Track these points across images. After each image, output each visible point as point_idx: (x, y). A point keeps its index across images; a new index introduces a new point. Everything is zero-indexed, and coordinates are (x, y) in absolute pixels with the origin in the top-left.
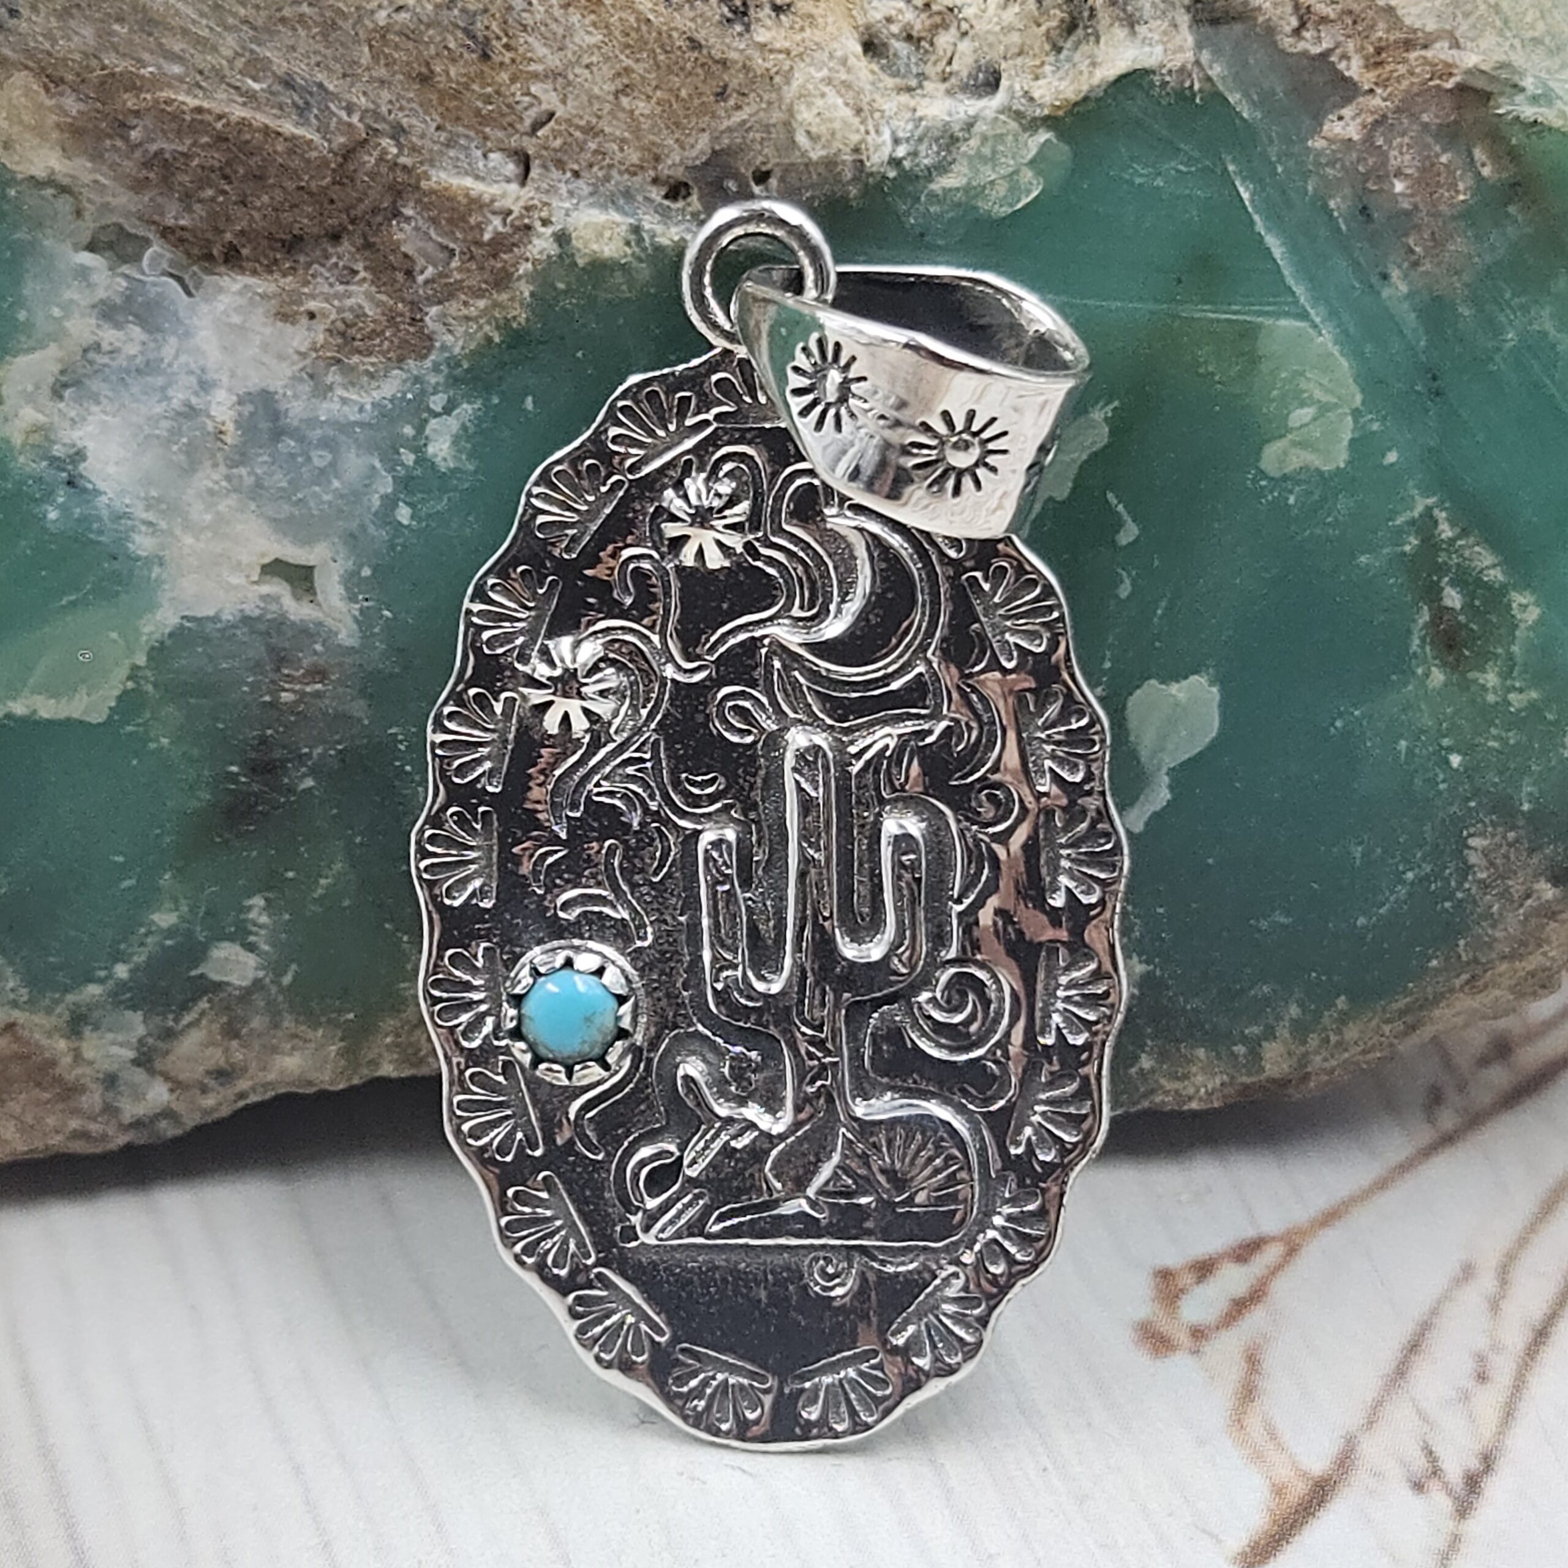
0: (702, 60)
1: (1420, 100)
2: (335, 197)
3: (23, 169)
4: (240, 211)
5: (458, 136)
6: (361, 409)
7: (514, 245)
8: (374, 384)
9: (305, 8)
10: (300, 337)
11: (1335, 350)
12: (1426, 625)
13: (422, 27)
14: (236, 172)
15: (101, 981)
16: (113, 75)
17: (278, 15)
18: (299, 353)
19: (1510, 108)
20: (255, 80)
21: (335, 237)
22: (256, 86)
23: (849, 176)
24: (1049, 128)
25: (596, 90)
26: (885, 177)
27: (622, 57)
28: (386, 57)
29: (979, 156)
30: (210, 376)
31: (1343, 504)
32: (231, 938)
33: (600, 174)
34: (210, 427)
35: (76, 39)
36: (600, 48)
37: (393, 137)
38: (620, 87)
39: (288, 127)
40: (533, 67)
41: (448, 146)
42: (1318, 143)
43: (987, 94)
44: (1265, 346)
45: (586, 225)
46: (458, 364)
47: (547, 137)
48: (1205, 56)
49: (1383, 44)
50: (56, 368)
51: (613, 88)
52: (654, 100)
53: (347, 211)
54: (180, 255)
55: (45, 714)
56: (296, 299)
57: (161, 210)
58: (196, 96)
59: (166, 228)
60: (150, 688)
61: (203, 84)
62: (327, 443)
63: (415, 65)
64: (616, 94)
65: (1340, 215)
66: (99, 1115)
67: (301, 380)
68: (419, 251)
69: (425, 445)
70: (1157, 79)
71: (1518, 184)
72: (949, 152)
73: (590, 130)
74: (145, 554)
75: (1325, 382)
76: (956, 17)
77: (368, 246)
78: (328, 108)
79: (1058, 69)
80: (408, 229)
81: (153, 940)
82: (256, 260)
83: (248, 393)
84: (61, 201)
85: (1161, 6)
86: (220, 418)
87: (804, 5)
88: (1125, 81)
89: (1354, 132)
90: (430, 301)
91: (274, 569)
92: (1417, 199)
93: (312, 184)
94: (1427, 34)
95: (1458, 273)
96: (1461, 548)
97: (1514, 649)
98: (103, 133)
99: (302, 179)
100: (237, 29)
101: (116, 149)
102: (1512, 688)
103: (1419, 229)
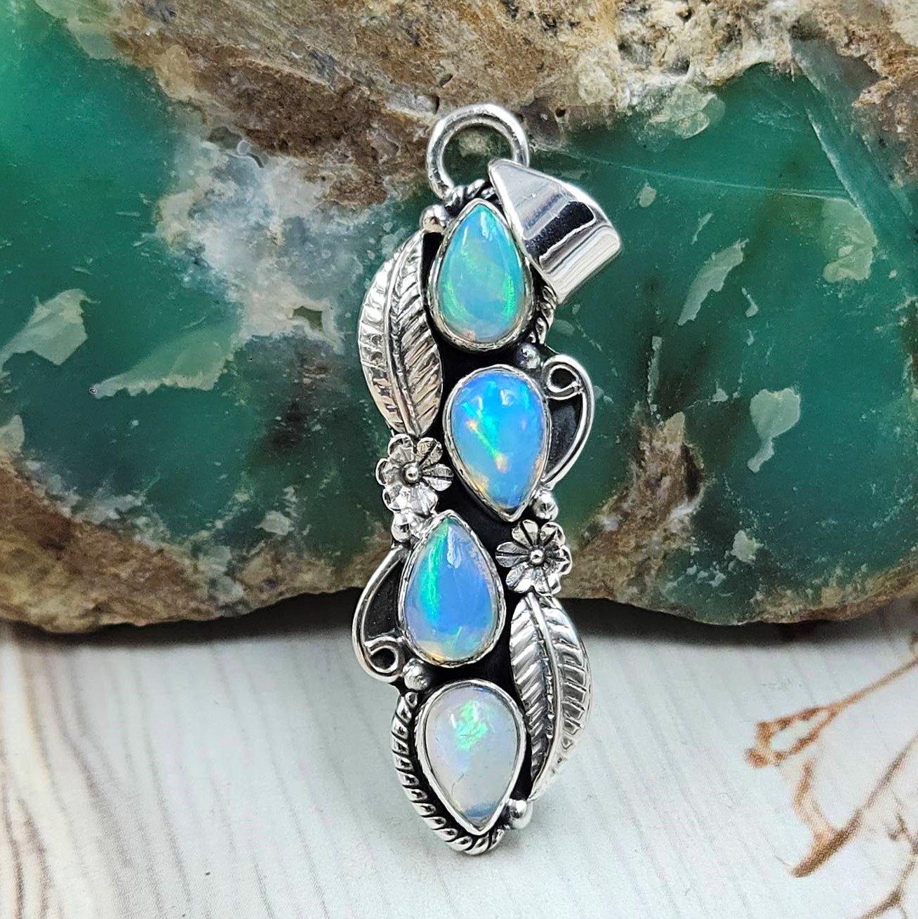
0: (531, 50)
1: (912, 83)
2: (337, 117)
3: (175, 97)
4: (288, 122)
5: (402, 86)
6: (348, 229)
8: (356, 216)
9: (323, 16)
10: (317, 190)
11: (864, 216)
12: (911, 366)
13: (384, 28)
14: (286, 102)
15: (209, 529)
16: (222, 48)
17: (309, 19)
18: (315, 198)
20: (297, 54)
21: (338, 138)
22: (297, 57)
23: (607, 114)
24: (714, 92)
25: (474, 65)
26: (626, 116)
28: (365, 43)
29: (677, 106)
30: (270, 209)
31: (868, 299)
32: (276, 509)
34: (269, 236)
35: (204, 28)
36: (477, 42)
37: (369, 86)
38: (487, 63)
39: (313, 78)
40: (442, 51)
41: (396, 91)
42: (856, 105)
43: (682, 73)
44: (828, 211)
46: (400, 207)
47: (448, 88)
48: (798, 56)
49: (893, 53)
50: (190, 202)
51: (483, 64)
52: (504, 71)
53: (344, 123)
54: (257, 145)
55: (182, 386)
56: (316, 169)
57: (247, 121)
58: (265, 61)
59: (249, 130)
60: (235, 374)
61: (270, 54)
62: (330, 247)
63: (380, 48)
64: (485, 67)
65: (868, 144)
66: (207, 600)
67: (317, 213)
68: (380, 146)
69: (381, 249)
70: (771, 68)
72: (660, 103)
73: (471, 85)
74: (233, 301)
75: (858, 232)
76: (667, 33)
77: (354, 142)
78: (333, 69)
79: (720, 61)
80: (374, 134)
81: (236, 508)
82: (296, 149)
83: (290, 219)
84: (195, 114)
85: (775, 29)
86: (274, 231)
87: (587, 23)
88: (757, 68)
89: (876, 99)
90: (386, 173)
91: (301, 312)
92: (910, 137)
93: (325, 109)
94: (917, 48)
98: (217, 79)
99: (318, 106)
100: (288, 26)
101: (224, 87)
103: (910, 153)
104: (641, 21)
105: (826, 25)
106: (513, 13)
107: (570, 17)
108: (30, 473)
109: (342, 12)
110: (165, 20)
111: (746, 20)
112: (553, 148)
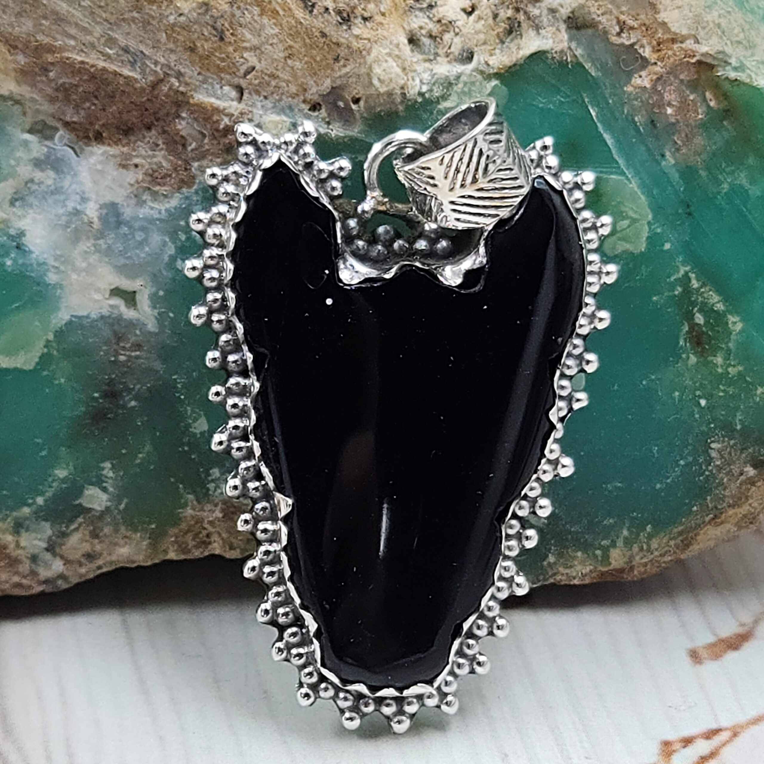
0: (327, 42)
1: (678, 68)
2: (148, 108)
4: (103, 114)
5: (209, 77)
6: (160, 213)
8: (167, 200)
9: (134, 14)
10: (131, 176)
11: (638, 192)
12: (686, 333)
13: (191, 24)
14: (100, 94)
15: (30, 505)
16: (41, 44)
17: (122, 17)
18: (132, 185)
19: (723, 73)
20: (111, 49)
21: (149, 128)
22: (110, 52)
23: (399, 100)
24: (497, 79)
25: (275, 57)
26: (416, 102)
27: (288, 40)
28: (175, 38)
29: (464, 93)
30: (87, 195)
31: (645, 270)
32: (94, 484)
33: (277, 98)
34: (86, 220)
35: (24, 27)
36: (277, 36)
37: (176, 78)
38: (287, 55)
39: (126, 72)
40: (246, 44)
41: (203, 82)
42: (629, 89)
43: (468, 63)
44: (604, 189)
45: (270, 121)
46: (208, 191)
47: (252, 79)
48: (573, 45)
49: (661, 40)
50: (12, 191)
51: (284, 55)
52: (303, 62)
53: (155, 113)
54: (73, 136)
55: (4, 366)
56: (128, 157)
57: (64, 113)
58: (81, 56)
59: (67, 123)
60: (55, 353)
61: (85, 50)
62: (143, 229)
63: (188, 43)
64: (285, 58)
65: (641, 125)
66: (28, 575)
67: (131, 198)
68: (189, 135)
70: (550, 56)
71: (728, 110)
72: (448, 90)
73: (272, 76)
74: (53, 283)
75: (634, 207)
76: (453, 26)
77: (164, 132)
78: (145, 63)
79: (502, 51)
80: (184, 123)
81: (55, 484)
82: (110, 139)
83: (105, 204)
84: (16, 107)
85: (552, 20)
86: (91, 215)
87: (378, 18)
88: (534, 57)
89: (647, 83)
90: (194, 159)
91: (116, 292)
92: (678, 117)
93: (137, 100)
94: (683, 36)
95: (699, 155)
96: (703, 292)
97: (731, 345)
98: (36, 73)
99: (132, 98)
100: (102, 24)
101: (43, 81)
102: (730, 365)
103: (679, 132)
104: (428, 17)
105: (599, 16)
106: (310, 9)
107: (363, 12)
109: (151, 9)
111: (525, 13)
112: (350, 133)
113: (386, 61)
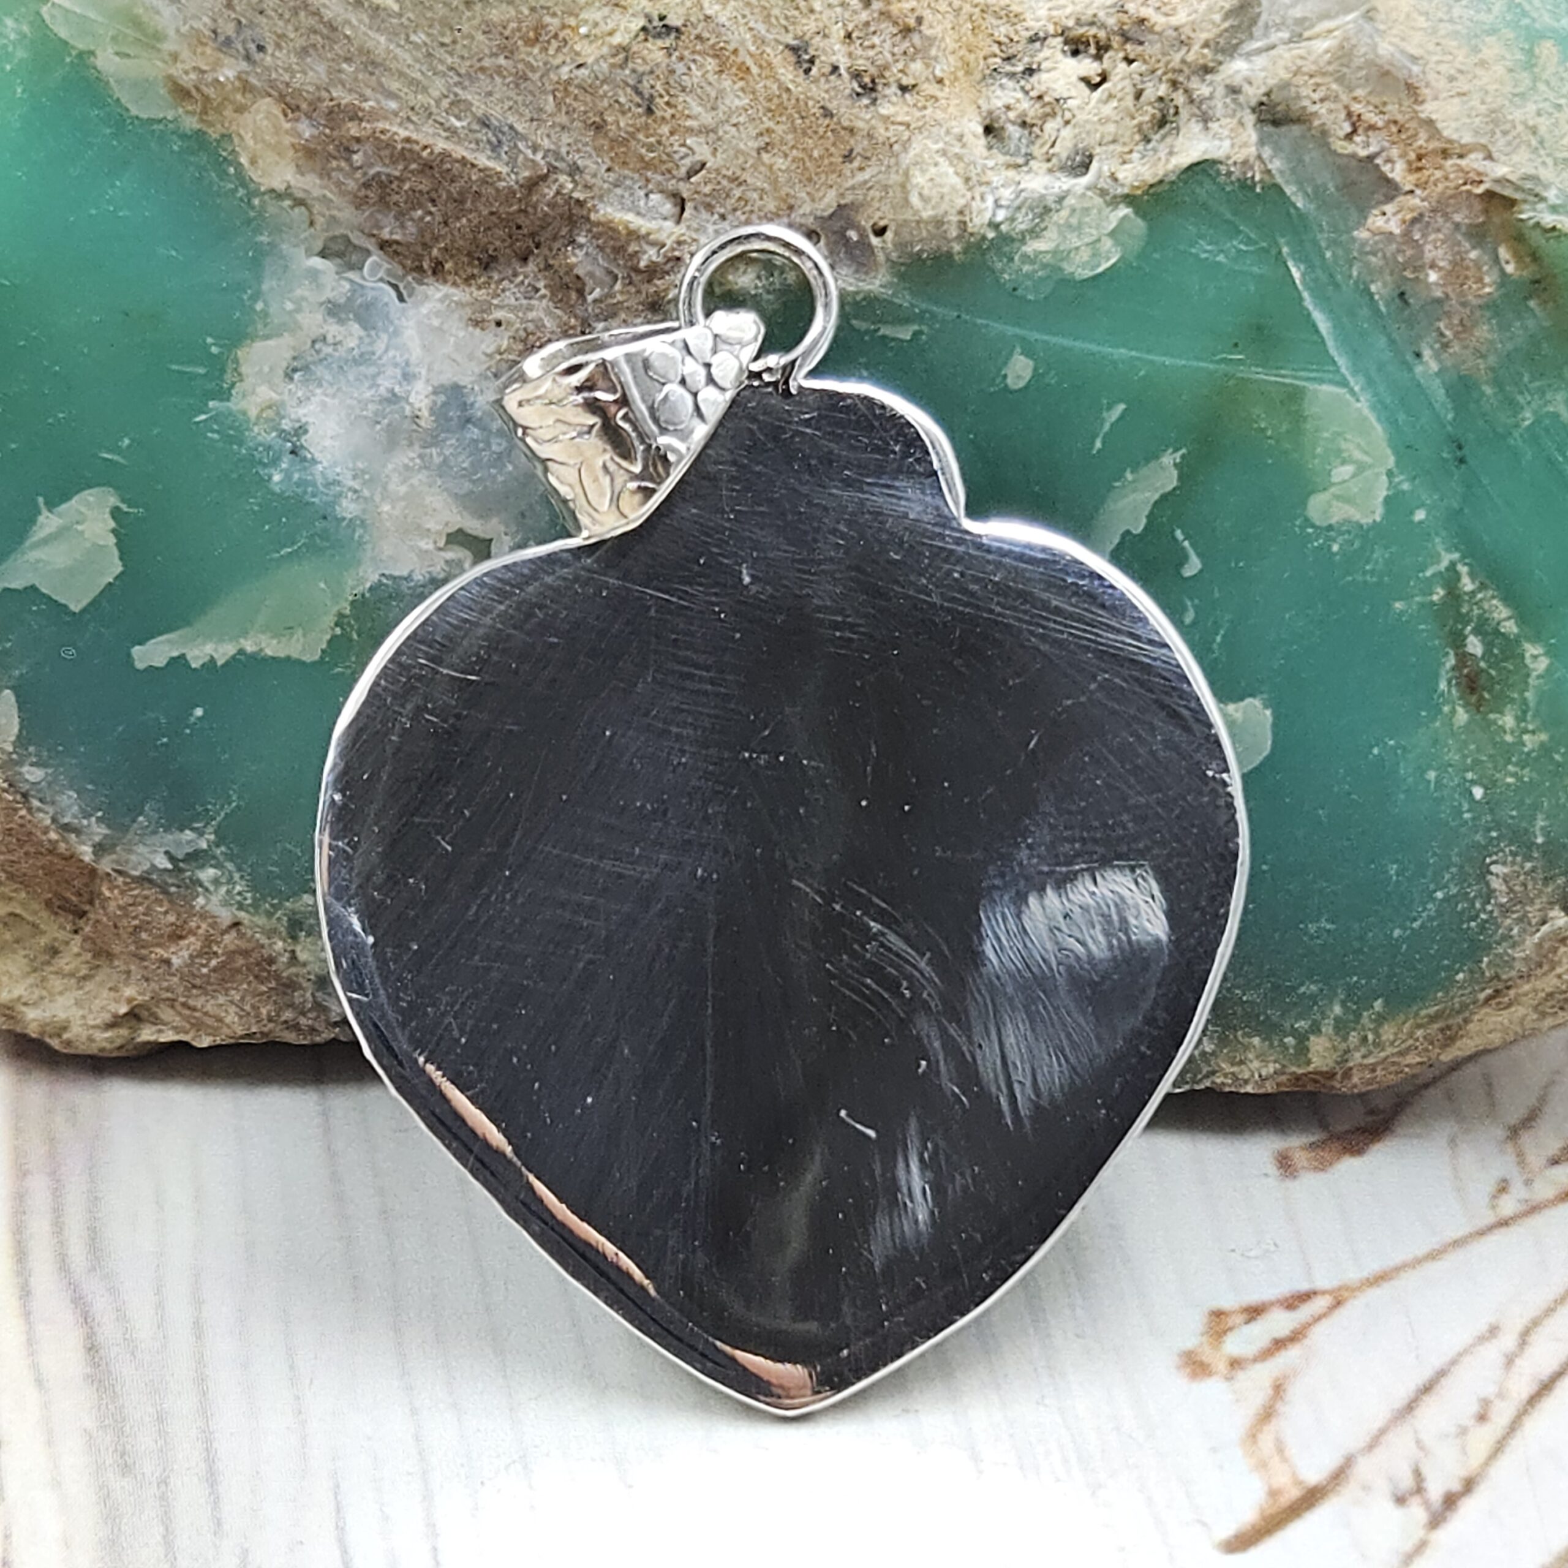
0: (832, 127)
1: (1452, 201)
2: (521, 223)
3: (265, 184)
4: (445, 230)
5: (625, 177)
7: (668, 273)
9: (501, 61)
10: (488, 341)
11: (1372, 418)
12: (1453, 669)
13: (598, 83)
14: (440, 196)
16: (340, 106)
17: (478, 65)
18: (490, 356)
19: (1531, 214)
20: (459, 118)
21: (524, 259)
22: (458, 124)
23: (954, 234)
24: (1129, 205)
25: (742, 146)
26: (984, 238)
28: (567, 106)
29: (1070, 226)
30: (412, 369)
31: (1381, 555)
34: (408, 410)
35: (311, 73)
36: (746, 111)
37: (570, 175)
38: (762, 144)
39: (483, 160)
40: (689, 123)
41: (616, 186)
42: (1362, 234)
43: (1081, 174)
44: (1311, 409)
47: (699, 184)
48: (1267, 152)
49: (1423, 151)
50: (288, 355)
51: (756, 145)
52: (790, 158)
53: (533, 235)
54: (396, 266)
55: (269, 652)
56: (487, 307)
57: (379, 226)
58: (406, 129)
59: (383, 241)
60: (355, 636)
61: (414, 118)
62: (504, 433)
63: (591, 115)
64: (759, 150)
65: (1381, 298)
67: (486, 378)
68: (589, 274)
70: (1223, 169)
71: (1537, 282)
72: (1043, 220)
73: (734, 179)
74: (349, 516)
75: (1362, 443)
76: (1062, 108)
77: (548, 267)
78: (516, 146)
79: (1143, 157)
80: (580, 253)
82: (457, 274)
83: (442, 386)
84: (297, 210)
85: (1232, 106)
86: (417, 406)
87: (930, 88)
88: (1195, 169)
89: (1394, 227)
90: (598, 320)
91: (458, 538)
92: (1449, 290)
93: (501, 210)
94: (1462, 146)
95: (1483, 356)
96: (1481, 600)
97: (1527, 695)
98: (330, 155)
99: (491, 205)
100: (444, 75)
101: (339, 169)
102: (1526, 731)
103: (1448, 315)
104: (1022, 88)
105: (1314, 103)
106: (806, 66)
107: (901, 75)
108: (28, 787)
110: (248, 58)
111: (1186, 91)
112: (865, 287)
113: (936, 164)
